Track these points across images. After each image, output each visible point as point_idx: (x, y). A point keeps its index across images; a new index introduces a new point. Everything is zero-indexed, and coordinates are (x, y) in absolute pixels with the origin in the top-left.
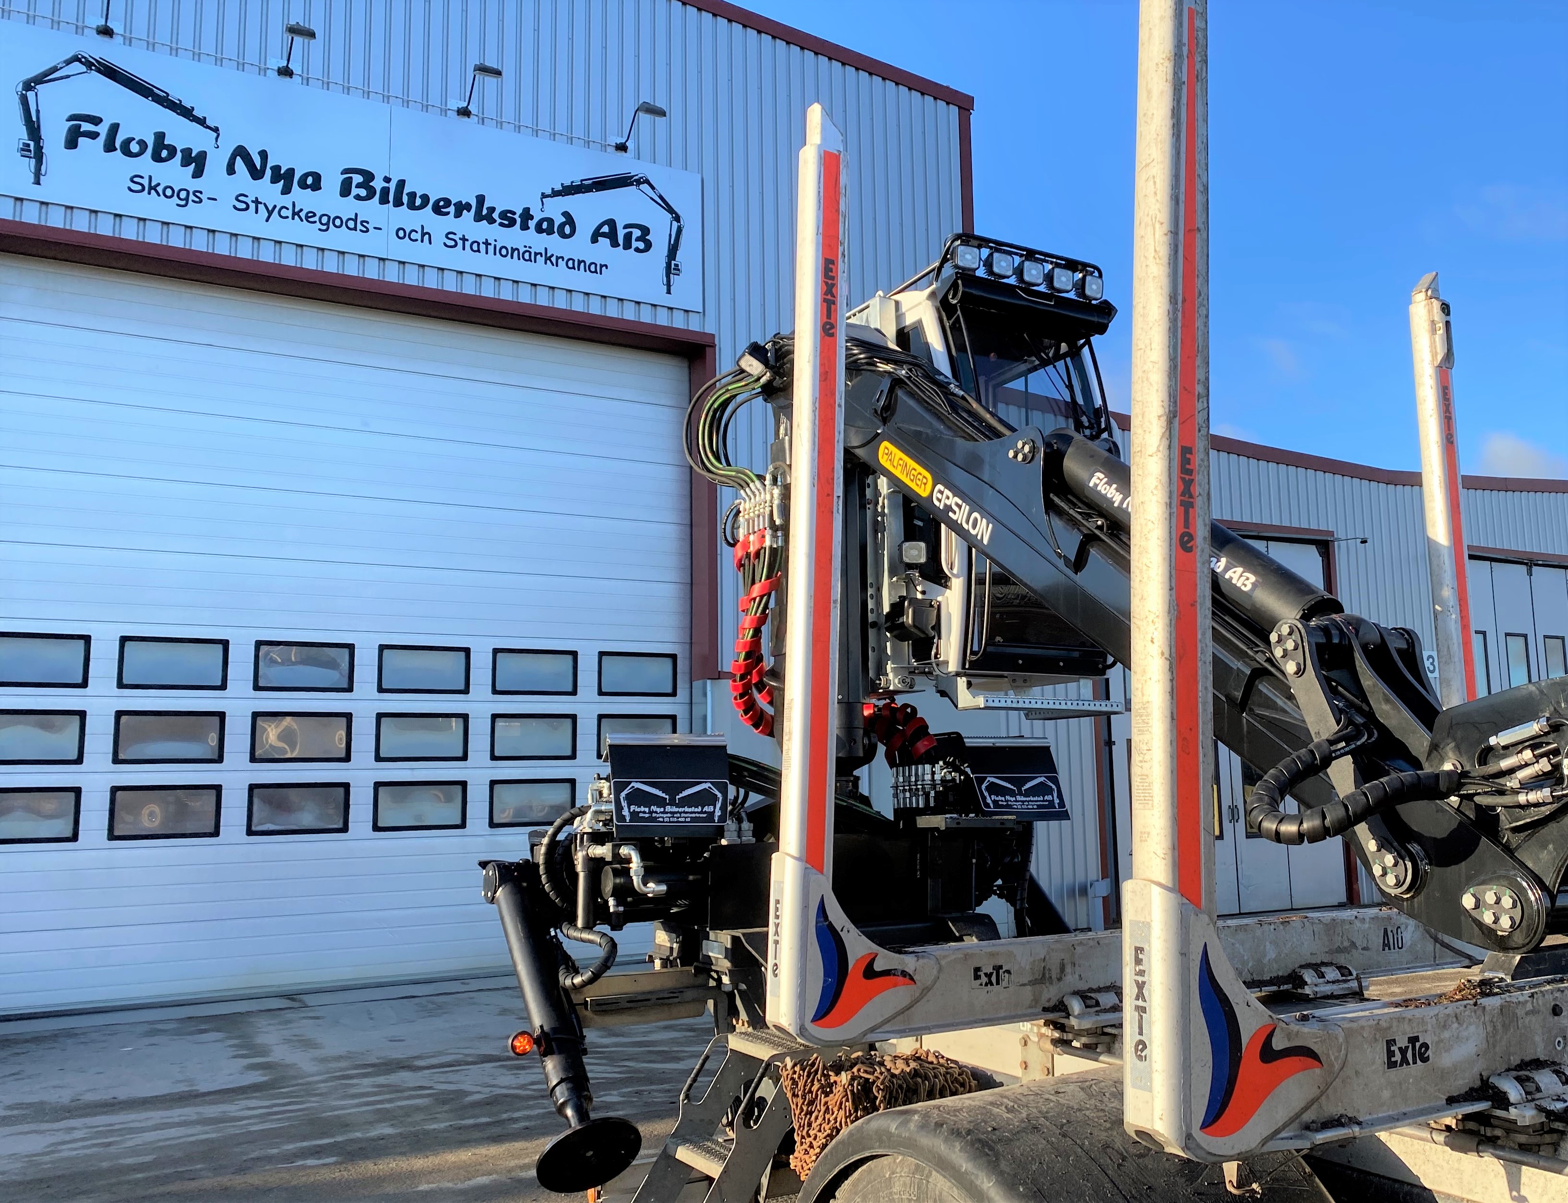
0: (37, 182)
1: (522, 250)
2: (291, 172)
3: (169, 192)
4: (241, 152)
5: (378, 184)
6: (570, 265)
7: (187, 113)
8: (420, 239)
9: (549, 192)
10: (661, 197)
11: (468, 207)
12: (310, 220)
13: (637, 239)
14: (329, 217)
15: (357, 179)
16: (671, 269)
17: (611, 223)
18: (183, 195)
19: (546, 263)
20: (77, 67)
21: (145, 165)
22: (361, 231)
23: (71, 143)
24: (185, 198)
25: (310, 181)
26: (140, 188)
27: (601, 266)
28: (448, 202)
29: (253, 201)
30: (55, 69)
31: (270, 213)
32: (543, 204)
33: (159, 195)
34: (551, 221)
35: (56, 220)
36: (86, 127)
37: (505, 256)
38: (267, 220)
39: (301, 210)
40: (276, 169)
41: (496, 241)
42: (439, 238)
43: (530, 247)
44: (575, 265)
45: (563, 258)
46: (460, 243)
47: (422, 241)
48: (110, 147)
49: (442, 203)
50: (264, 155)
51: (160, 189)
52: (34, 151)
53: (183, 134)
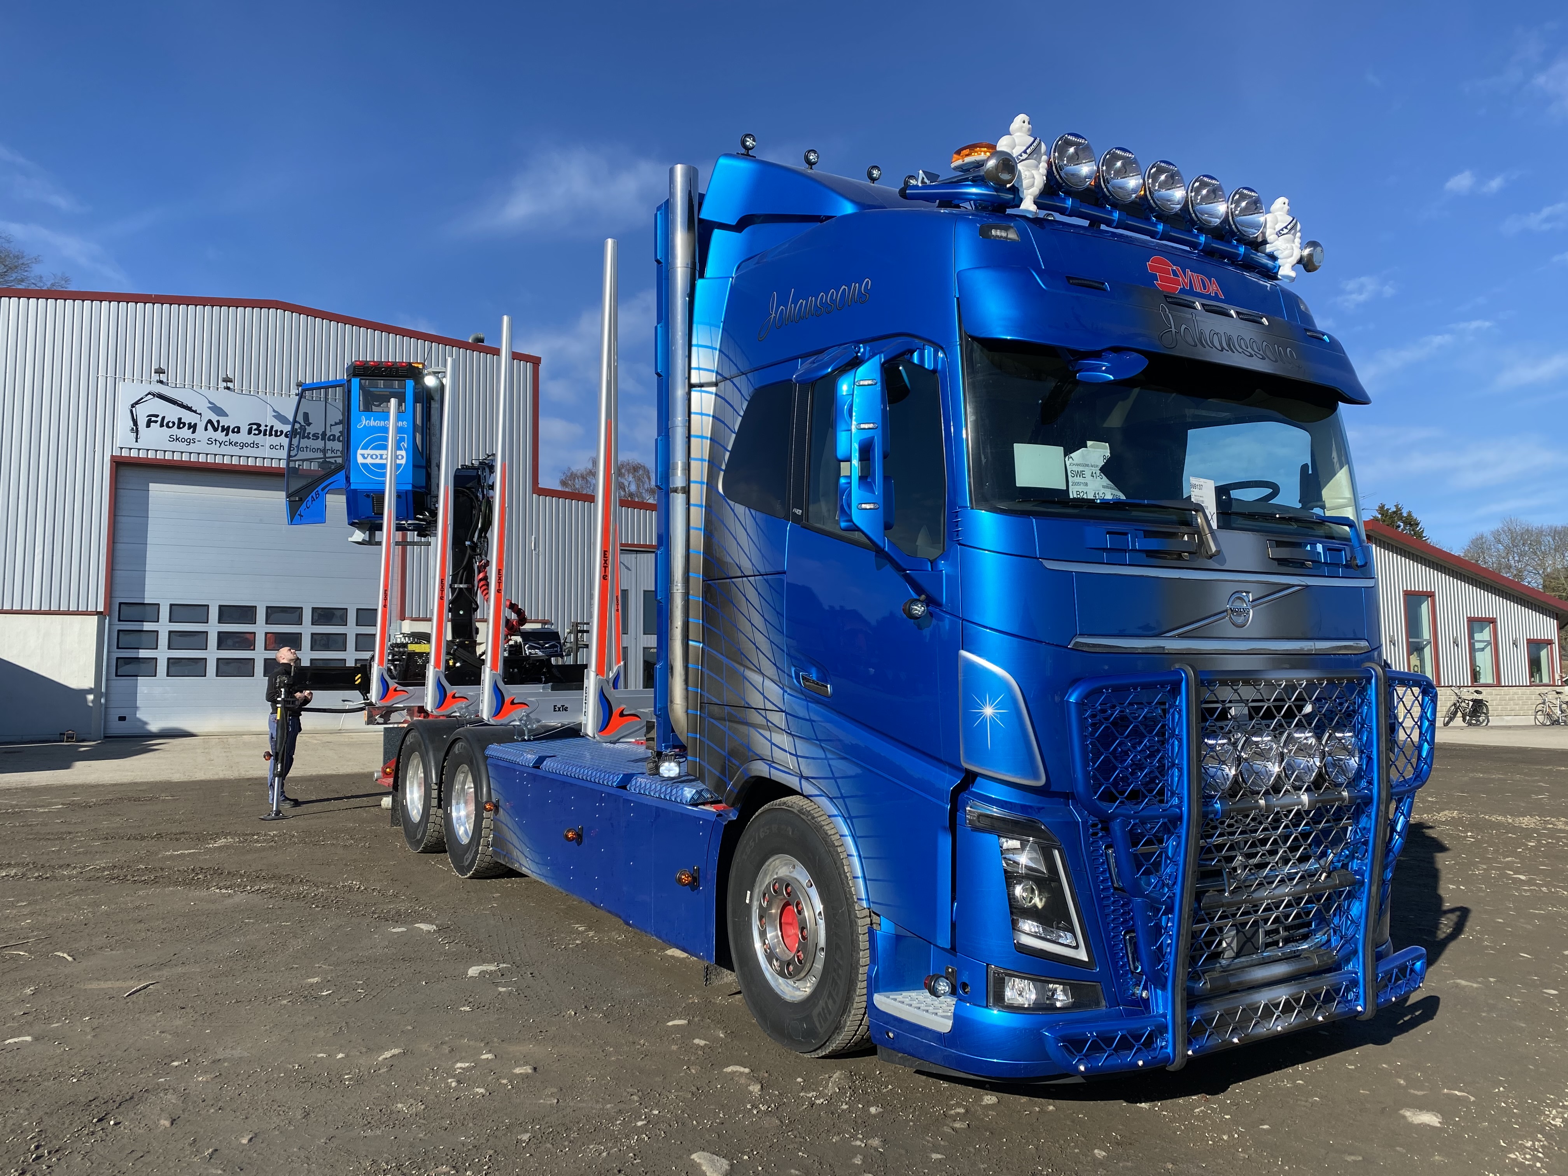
0: (137, 441)
2: (229, 427)
3: (183, 440)
4: (210, 422)
5: (262, 428)
7: (189, 409)
8: (279, 448)
9: (334, 423)
12: (236, 445)
14: (243, 443)
15: (255, 427)
18: (188, 441)
20: (150, 396)
21: (174, 431)
22: (256, 447)
23: (148, 426)
24: (189, 442)
25: (236, 430)
29: (214, 440)
30: (142, 399)
31: (221, 444)
33: (180, 442)
34: (334, 436)
35: (143, 454)
36: (153, 419)
38: (219, 447)
39: (232, 442)
40: (223, 427)
48: (162, 425)
49: (288, 433)
50: (218, 422)
51: (180, 439)
52: (136, 430)
53: (188, 417)
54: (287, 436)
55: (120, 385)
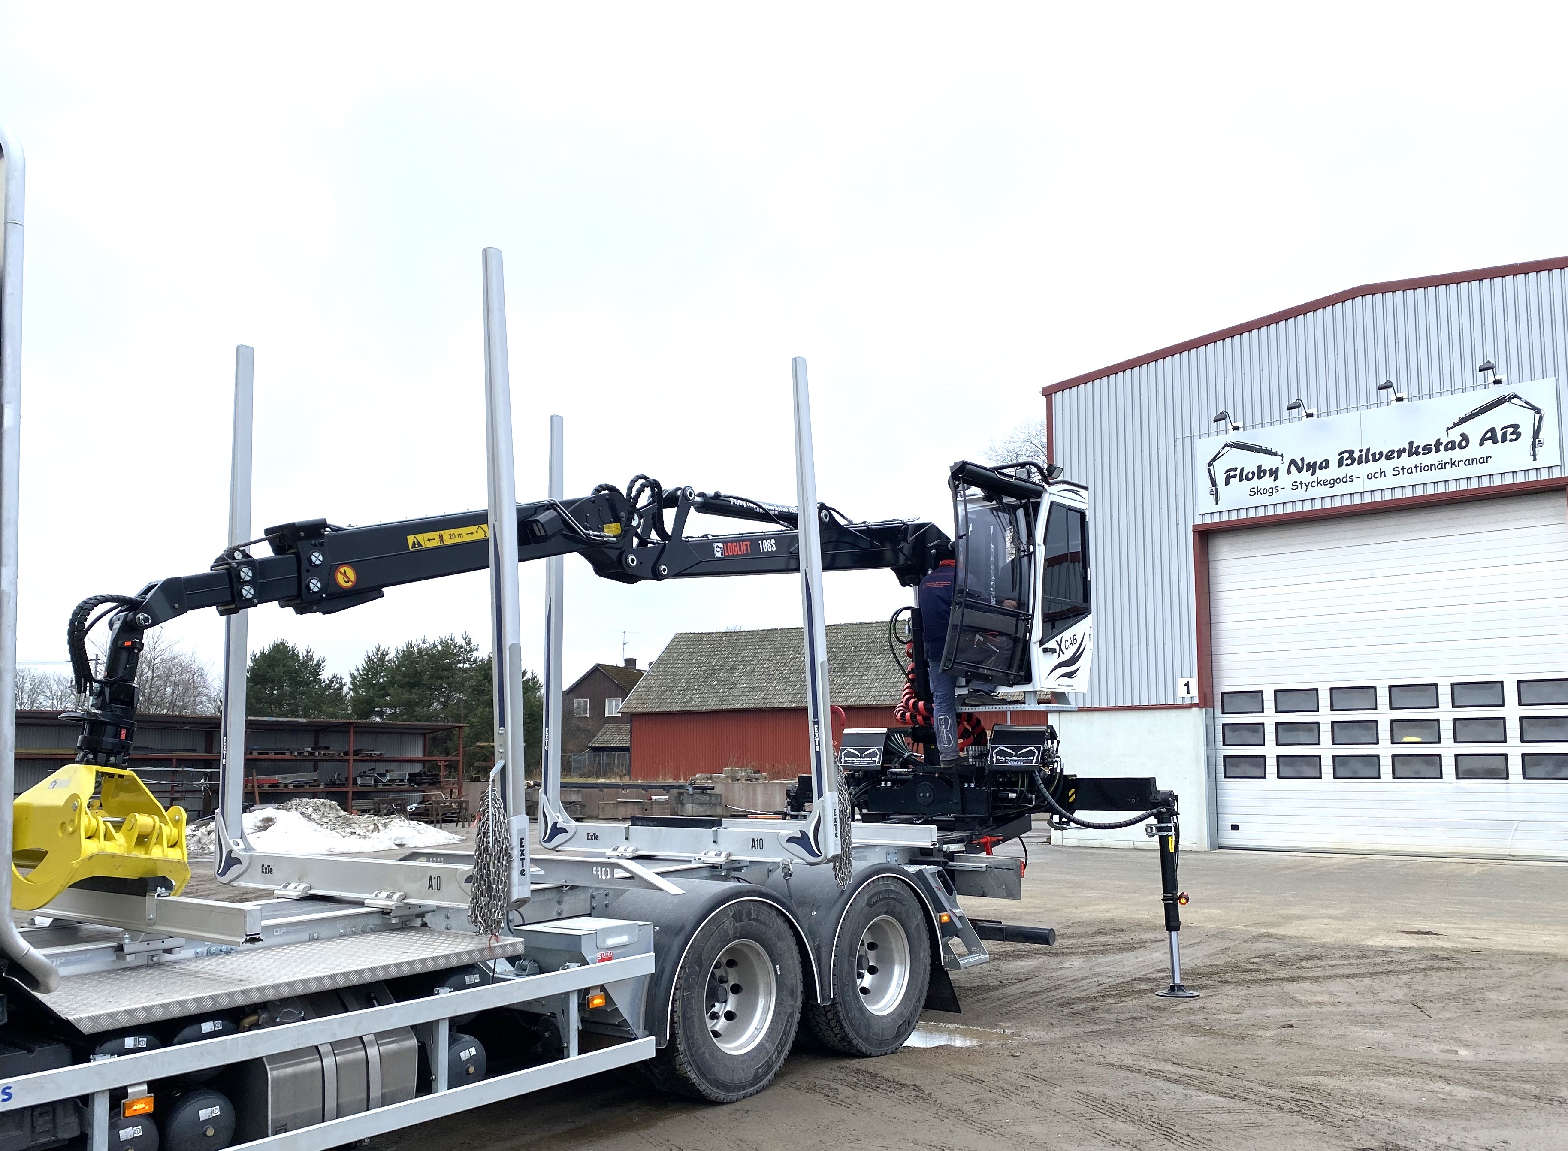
0: (1217, 504)
2: (1315, 463)
3: (1265, 491)
4: (1293, 462)
5: (1356, 455)
6: (1467, 463)
7: (1268, 452)
9: (1451, 425)
10: (1526, 402)
11: (1404, 450)
12: (1326, 484)
13: (1510, 435)
14: (1334, 480)
15: (1346, 455)
16: (1536, 446)
17: (1493, 430)
19: (1452, 467)
20: (1227, 448)
21: (1255, 482)
22: (1350, 481)
23: (1227, 483)
24: (1271, 492)
25: (1324, 465)
27: (1487, 458)
28: (1393, 452)
29: (1300, 483)
30: (1219, 453)
31: (1307, 486)
32: (1448, 434)
33: (1262, 494)
34: (1453, 442)
35: (1225, 518)
36: (1232, 473)
37: (1427, 471)
38: (1306, 490)
39: (1321, 481)
40: (1308, 464)
41: (1421, 464)
42: (1389, 472)
43: (1442, 461)
44: (1470, 462)
45: (1462, 461)
46: (1401, 471)
47: (1381, 477)
48: (1241, 480)
49: (1390, 453)
50: (1302, 459)
51: (1261, 491)
52: (1215, 491)
53: (1269, 462)
54: (1388, 458)
55: (1198, 442)
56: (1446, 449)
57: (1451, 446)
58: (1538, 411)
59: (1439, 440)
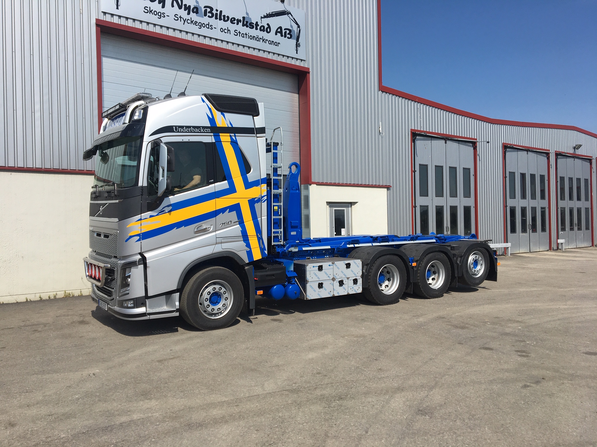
1: (256, 37)
2: (190, 6)
3: (155, 13)
5: (214, 12)
8: (227, 32)
9: (263, 16)
10: (294, 19)
11: (240, 21)
12: (196, 24)
13: (288, 34)
14: (201, 23)
15: (209, 10)
16: (298, 45)
17: (280, 28)
18: (160, 14)
19: (263, 42)
22: (210, 29)
25: (195, 10)
26: (147, 11)
27: (278, 43)
28: (234, 19)
29: (179, 17)
31: (185, 21)
32: (261, 21)
33: (153, 14)
34: (264, 27)
35: (123, 22)
37: (251, 39)
38: (184, 24)
39: (193, 21)
40: (185, 5)
41: (249, 33)
42: (232, 32)
43: (258, 36)
44: (271, 43)
45: (267, 40)
46: (238, 34)
47: (228, 33)
49: (233, 19)
51: (153, 12)
54: (232, 22)
56: (261, 30)
57: (262, 29)
58: (299, 27)
59: (257, 22)
